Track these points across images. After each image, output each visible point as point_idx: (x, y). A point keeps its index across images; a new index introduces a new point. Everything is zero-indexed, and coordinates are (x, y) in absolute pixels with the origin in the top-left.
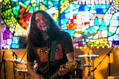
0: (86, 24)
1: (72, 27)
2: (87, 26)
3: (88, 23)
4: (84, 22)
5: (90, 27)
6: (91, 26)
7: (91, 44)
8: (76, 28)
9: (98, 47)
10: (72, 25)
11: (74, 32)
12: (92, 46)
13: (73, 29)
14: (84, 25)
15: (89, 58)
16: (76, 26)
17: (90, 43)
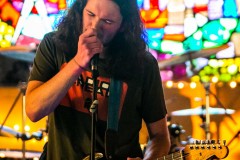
0: (196, 10)
1: (153, 21)
2: (201, 18)
3: (205, 9)
4: (190, 5)
5: (209, 21)
6: (212, 16)
7: (211, 75)
8: (166, 25)
9: (233, 85)
10: (155, 13)
11: (159, 35)
12: (215, 80)
13: (157, 29)
14: (190, 14)
15: (203, 118)
16: (167, 16)
17: (207, 70)
